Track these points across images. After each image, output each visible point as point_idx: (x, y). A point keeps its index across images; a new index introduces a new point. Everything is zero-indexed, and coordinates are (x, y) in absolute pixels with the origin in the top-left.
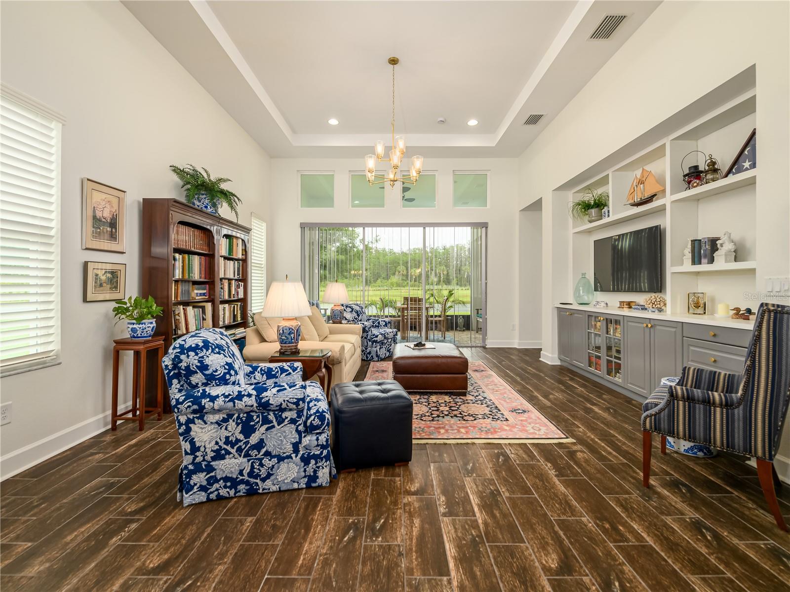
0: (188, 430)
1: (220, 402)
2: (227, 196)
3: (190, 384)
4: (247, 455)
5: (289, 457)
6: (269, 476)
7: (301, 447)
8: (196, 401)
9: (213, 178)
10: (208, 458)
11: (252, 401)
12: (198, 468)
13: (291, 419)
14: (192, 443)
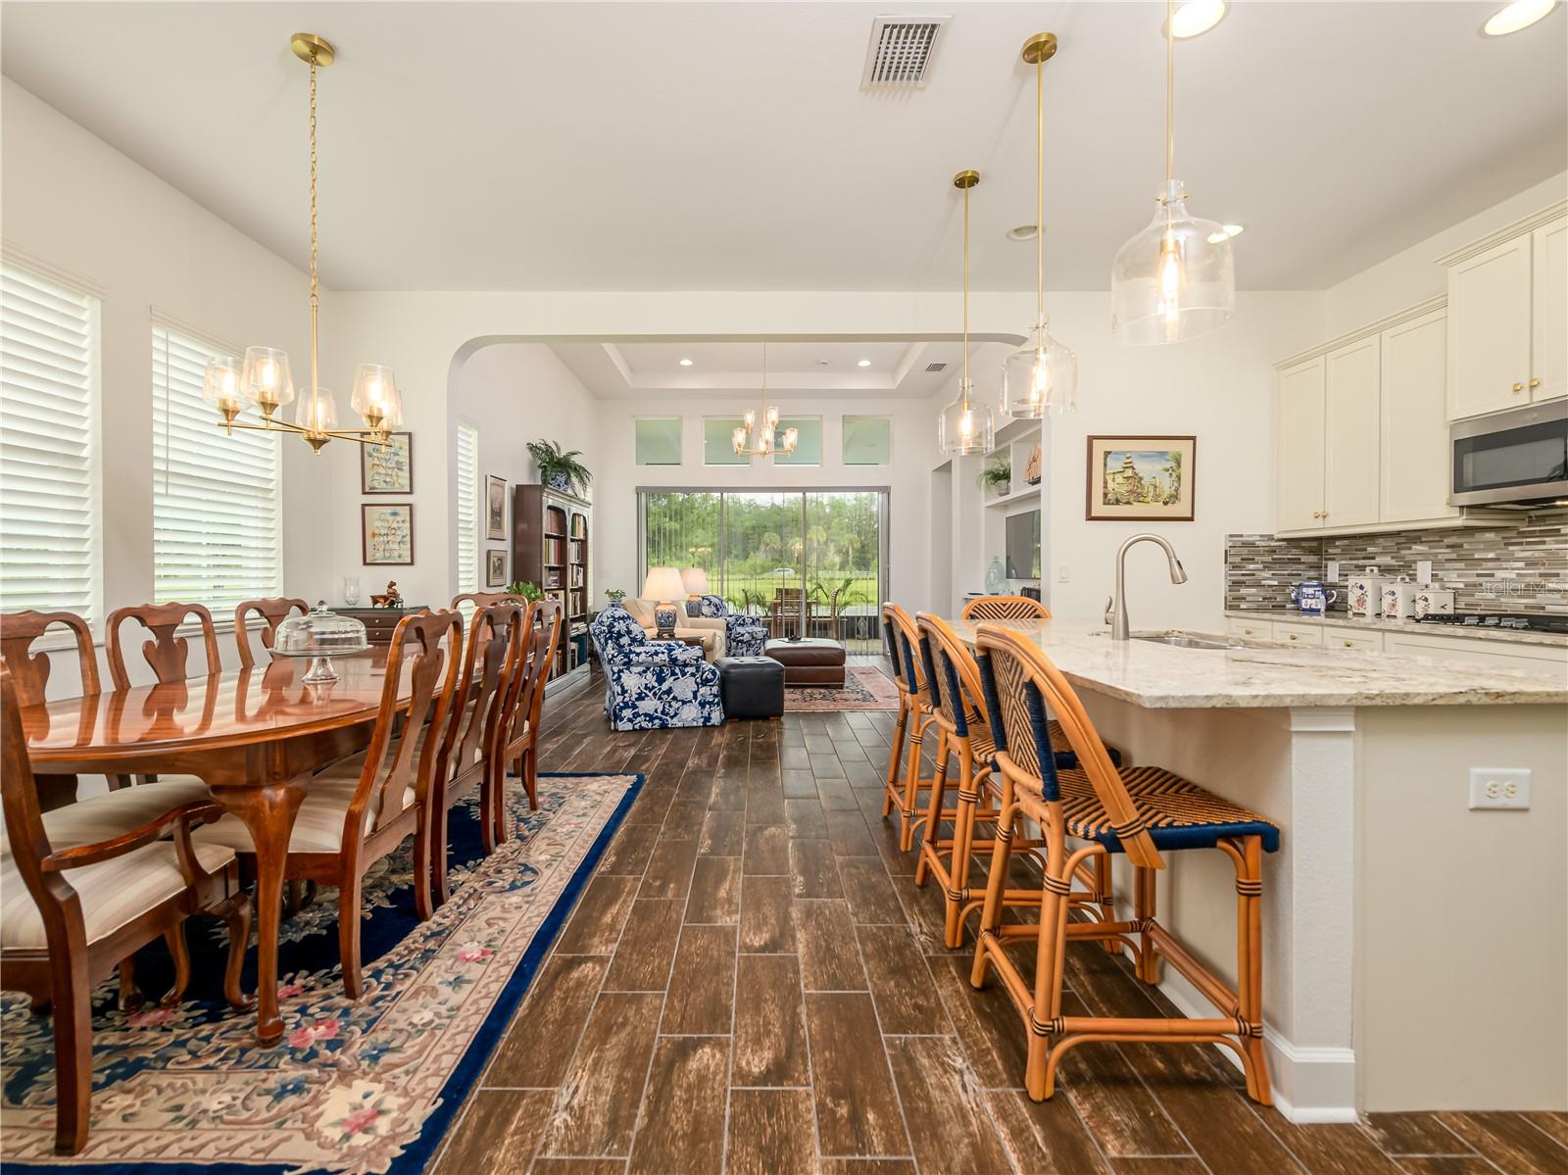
0: (619, 677)
1: (642, 657)
3: (619, 645)
4: (660, 698)
5: (690, 702)
6: (676, 714)
7: (699, 695)
8: (626, 655)
9: (563, 453)
10: (633, 699)
11: (665, 657)
12: (626, 706)
13: (692, 672)
14: (622, 687)
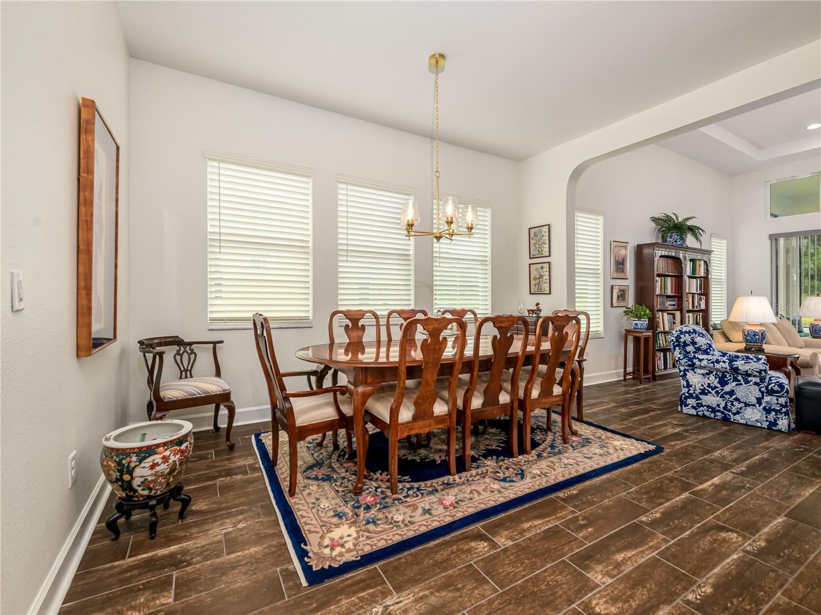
0: (685, 375)
1: (704, 363)
2: (693, 230)
3: (685, 351)
4: (722, 397)
5: (754, 405)
6: (738, 413)
7: (763, 401)
8: (690, 359)
10: (697, 392)
11: (726, 365)
12: (691, 396)
13: (755, 382)
14: (687, 382)
